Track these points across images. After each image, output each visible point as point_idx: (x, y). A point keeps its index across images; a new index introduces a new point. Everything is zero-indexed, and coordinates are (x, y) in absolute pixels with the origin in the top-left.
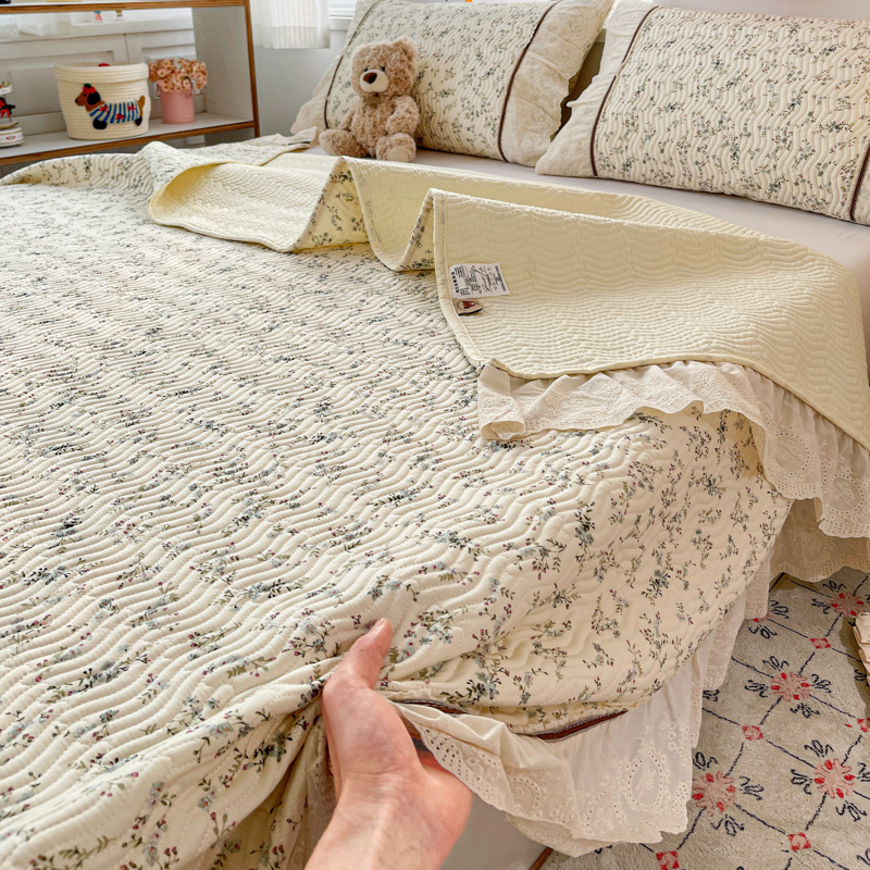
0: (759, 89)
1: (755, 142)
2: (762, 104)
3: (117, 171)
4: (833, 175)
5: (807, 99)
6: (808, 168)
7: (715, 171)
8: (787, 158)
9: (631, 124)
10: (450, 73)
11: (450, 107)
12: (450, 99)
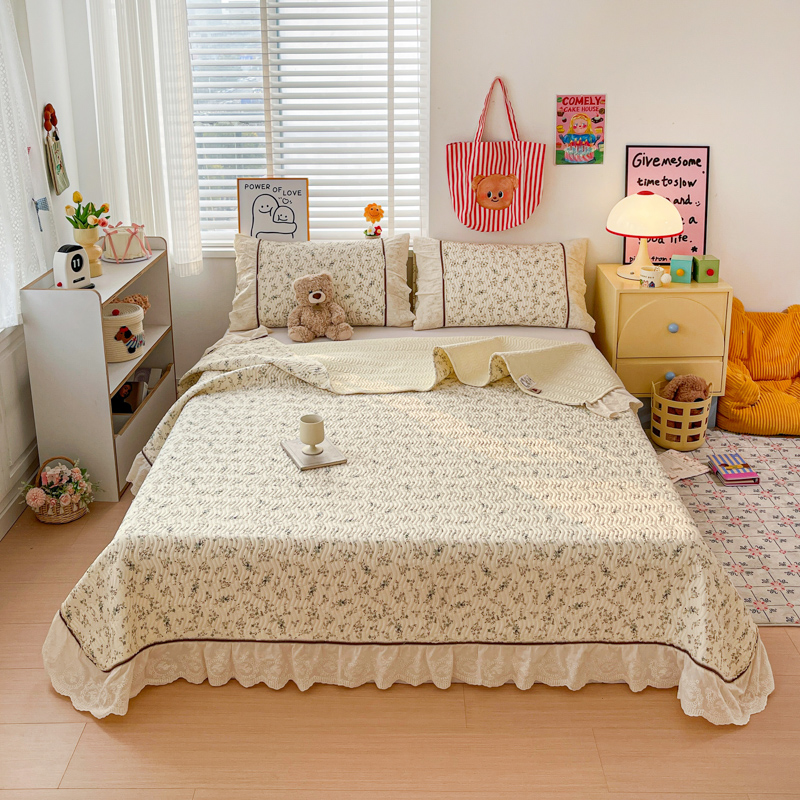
0: (518, 281)
1: (524, 303)
2: (522, 286)
3: (259, 375)
4: (558, 312)
5: (538, 283)
6: (548, 311)
7: (507, 317)
8: (539, 308)
9: (463, 302)
10: (347, 286)
11: (353, 304)
12: (351, 300)
